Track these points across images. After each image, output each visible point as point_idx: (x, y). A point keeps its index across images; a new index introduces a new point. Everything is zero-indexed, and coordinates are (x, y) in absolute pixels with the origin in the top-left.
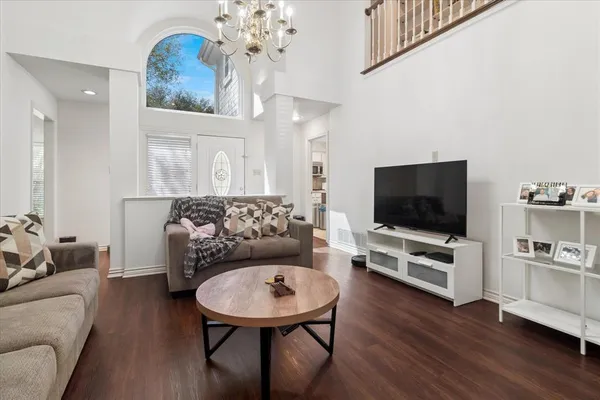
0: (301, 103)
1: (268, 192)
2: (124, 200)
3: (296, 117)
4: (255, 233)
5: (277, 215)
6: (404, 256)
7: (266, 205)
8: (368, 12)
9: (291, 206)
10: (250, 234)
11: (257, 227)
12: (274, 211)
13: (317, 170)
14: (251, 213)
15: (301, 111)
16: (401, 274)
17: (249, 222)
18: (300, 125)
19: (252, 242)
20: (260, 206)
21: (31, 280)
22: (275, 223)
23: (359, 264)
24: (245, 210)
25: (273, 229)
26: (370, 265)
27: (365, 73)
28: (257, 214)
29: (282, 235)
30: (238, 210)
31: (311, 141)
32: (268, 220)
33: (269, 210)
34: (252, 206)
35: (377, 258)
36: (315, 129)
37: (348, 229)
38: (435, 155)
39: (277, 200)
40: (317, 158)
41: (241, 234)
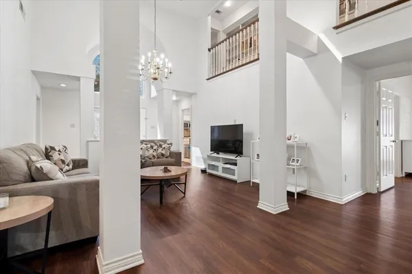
0: (178, 93)
1: (159, 137)
2: (88, 141)
3: (174, 98)
4: (154, 156)
5: (164, 148)
6: (221, 165)
7: (160, 143)
8: (209, 50)
9: (171, 144)
10: (151, 157)
11: (155, 154)
12: (163, 146)
13: (187, 126)
14: (152, 147)
15: (177, 96)
16: (220, 173)
17: (151, 151)
18: (177, 102)
19: (153, 160)
20: (156, 144)
21: (68, 171)
22: (163, 152)
23: (204, 171)
24: (149, 146)
25: (163, 155)
26: (208, 171)
27: (208, 79)
28: (155, 147)
29: (167, 157)
30: (146, 146)
31: (183, 110)
32: (160, 150)
33: (161, 146)
34: (153, 144)
35: (211, 168)
36: (185, 104)
37: (201, 156)
38: (235, 121)
39: (165, 141)
40: (187, 118)
41: (148, 157)
